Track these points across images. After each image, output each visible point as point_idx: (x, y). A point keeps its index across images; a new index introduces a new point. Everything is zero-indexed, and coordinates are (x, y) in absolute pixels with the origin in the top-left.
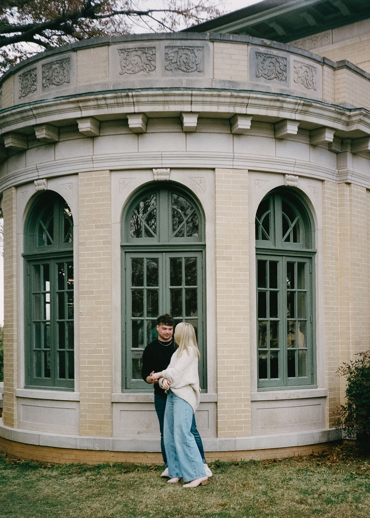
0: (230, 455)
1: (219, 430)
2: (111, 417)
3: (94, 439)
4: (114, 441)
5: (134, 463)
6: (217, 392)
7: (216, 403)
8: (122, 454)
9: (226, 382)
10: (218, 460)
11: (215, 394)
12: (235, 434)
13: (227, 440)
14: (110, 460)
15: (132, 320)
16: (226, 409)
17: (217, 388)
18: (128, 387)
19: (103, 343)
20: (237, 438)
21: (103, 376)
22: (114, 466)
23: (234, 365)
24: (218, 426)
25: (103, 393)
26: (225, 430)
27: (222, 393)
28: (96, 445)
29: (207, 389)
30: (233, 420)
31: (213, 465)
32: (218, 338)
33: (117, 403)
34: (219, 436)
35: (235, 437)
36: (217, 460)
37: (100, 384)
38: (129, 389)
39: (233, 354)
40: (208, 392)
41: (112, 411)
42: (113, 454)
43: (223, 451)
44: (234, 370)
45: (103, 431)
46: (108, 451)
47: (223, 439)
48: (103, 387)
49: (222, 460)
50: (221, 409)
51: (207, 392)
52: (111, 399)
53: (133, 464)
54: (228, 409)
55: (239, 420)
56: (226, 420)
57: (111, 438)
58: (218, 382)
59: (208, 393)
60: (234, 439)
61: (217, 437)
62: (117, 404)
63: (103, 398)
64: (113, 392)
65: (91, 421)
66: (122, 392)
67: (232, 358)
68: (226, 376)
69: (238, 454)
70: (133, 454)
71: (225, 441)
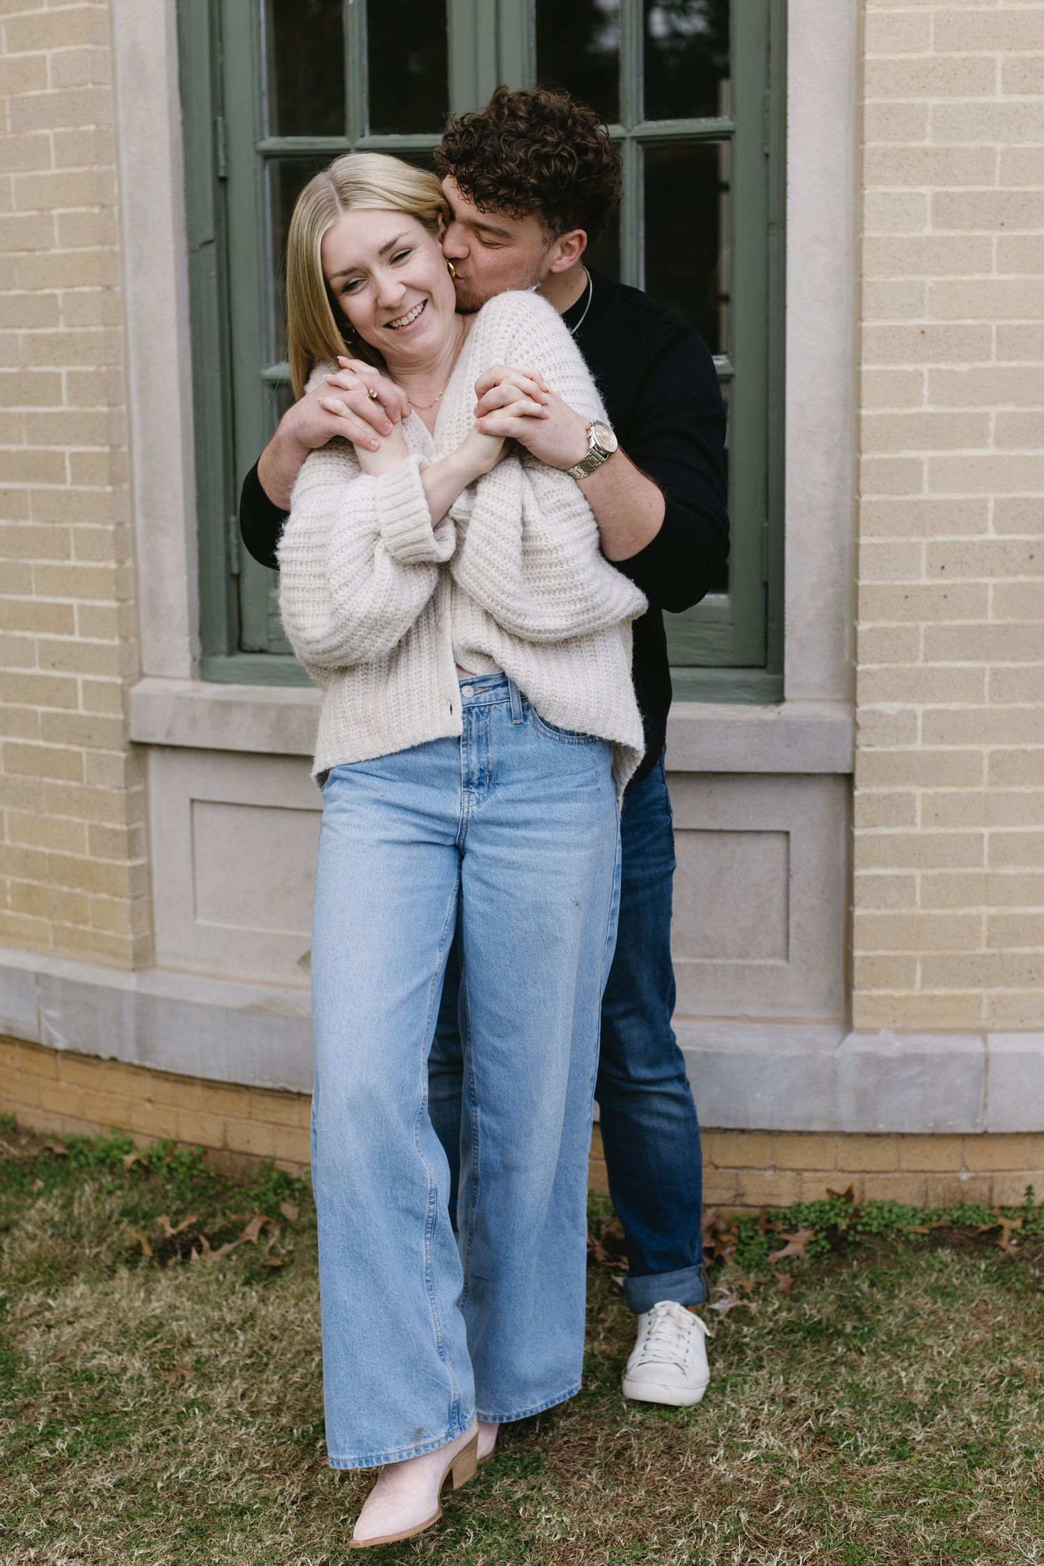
0: (942, 1159)
1: (858, 977)
2: (133, 843)
3: (41, 978)
4: (145, 1005)
5: (274, 1158)
6: (852, 700)
7: (848, 779)
8: (198, 1091)
9: (923, 625)
10: (849, 1195)
11: (835, 713)
12: (985, 1012)
13: (922, 1059)
14: (136, 1120)
15: (268, 156)
16: (918, 830)
17: (854, 672)
18: (250, 639)
19: (62, 329)
20: (1001, 1044)
21: (73, 562)
22: (144, 1170)
23: (991, 499)
24: (858, 953)
25: (80, 678)
26: (910, 983)
27: (889, 708)
28: (53, 1014)
29: (780, 669)
30: (973, 911)
31: (804, 1235)
32: (872, 278)
33: (168, 752)
34: (858, 1021)
35: (983, 1033)
36: (840, 1189)
37: (60, 618)
38: (262, 651)
39: (992, 411)
40: (787, 694)
41: (137, 805)
42: (146, 1086)
43: (882, 1128)
44: (991, 535)
45: (89, 928)
46: (113, 1059)
47: (890, 1045)
48: (76, 638)
49: (874, 1192)
50: (884, 831)
51: (779, 699)
52: (125, 725)
53: (268, 1165)
54: (934, 830)
55: (1019, 910)
56: (918, 910)
57: (130, 983)
58: (863, 627)
59: (784, 708)
60: (974, 1046)
61: (847, 1024)
62: (174, 760)
63: (82, 711)
64: (142, 675)
65: (27, 854)
66: (204, 671)
67: (980, 441)
68: (924, 581)
69: (1003, 1157)
70: (268, 1102)
71: (907, 1059)
